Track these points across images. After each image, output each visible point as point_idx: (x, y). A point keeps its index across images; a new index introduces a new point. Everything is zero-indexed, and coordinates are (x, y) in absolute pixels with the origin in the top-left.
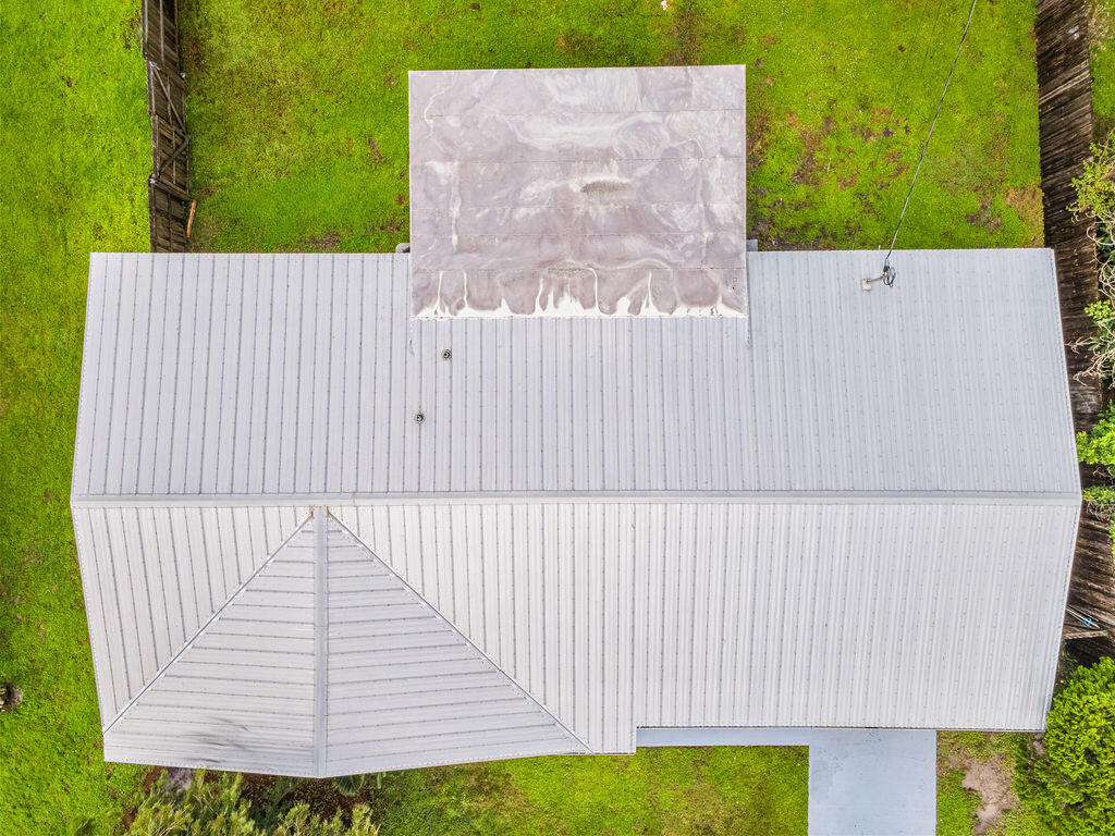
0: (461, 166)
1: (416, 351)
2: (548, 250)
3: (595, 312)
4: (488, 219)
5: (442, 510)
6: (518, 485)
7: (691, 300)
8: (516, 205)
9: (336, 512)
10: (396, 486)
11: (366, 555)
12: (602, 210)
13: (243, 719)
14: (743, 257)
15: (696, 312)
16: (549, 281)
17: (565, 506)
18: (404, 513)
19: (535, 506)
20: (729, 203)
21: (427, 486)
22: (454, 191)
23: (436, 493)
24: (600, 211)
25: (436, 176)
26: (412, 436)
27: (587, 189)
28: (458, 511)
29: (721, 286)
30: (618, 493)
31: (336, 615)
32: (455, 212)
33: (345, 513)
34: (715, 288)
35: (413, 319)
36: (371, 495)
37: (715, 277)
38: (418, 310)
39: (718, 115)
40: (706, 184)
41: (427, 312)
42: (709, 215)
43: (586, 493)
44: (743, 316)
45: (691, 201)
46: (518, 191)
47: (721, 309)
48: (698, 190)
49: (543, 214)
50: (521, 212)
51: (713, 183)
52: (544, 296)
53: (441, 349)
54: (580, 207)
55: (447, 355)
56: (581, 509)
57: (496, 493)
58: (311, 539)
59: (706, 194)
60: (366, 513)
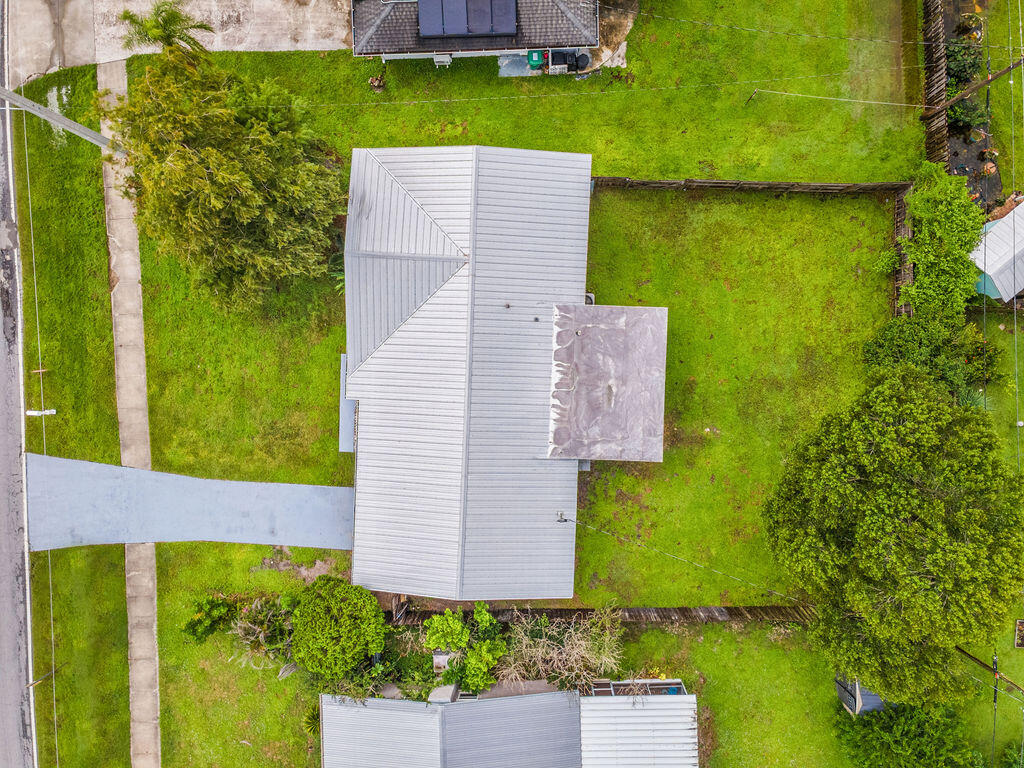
0: (622, 330)
1: (540, 305)
2: (582, 368)
3: (553, 389)
4: (599, 341)
5: (465, 315)
6: (475, 350)
7: (557, 433)
8: (604, 355)
9: (466, 266)
10: (477, 294)
11: (446, 279)
12: (600, 394)
13: (372, 217)
14: (575, 457)
15: (551, 435)
16: (568, 368)
17: (465, 371)
18: (465, 298)
19: (465, 357)
20: (600, 452)
21: (476, 309)
22: (611, 326)
23: (473, 312)
24: (599, 393)
25: (619, 318)
26: (498, 302)
27: (610, 387)
28: (465, 322)
29: (562, 447)
30: (470, 396)
31: (419, 264)
32: (602, 326)
33: (465, 271)
34: (562, 444)
35: (554, 304)
36: (473, 284)
37: (566, 445)
38: (558, 308)
39: (640, 449)
40: (609, 442)
41: (556, 311)
42: (595, 443)
43: (470, 381)
44: (548, 456)
45: (602, 435)
46: (610, 356)
47: (552, 447)
48: (606, 438)
49: (599, 367)
50: (601, 357)
51: (610, 445)
52: (562, 366)
53: (540, 317)
54: (602, 384)
55: (537, 320)
56: (463, 379)
57: (472, 340)
58: (454, 254)
59: (604, 442)
60: (465, 280)
